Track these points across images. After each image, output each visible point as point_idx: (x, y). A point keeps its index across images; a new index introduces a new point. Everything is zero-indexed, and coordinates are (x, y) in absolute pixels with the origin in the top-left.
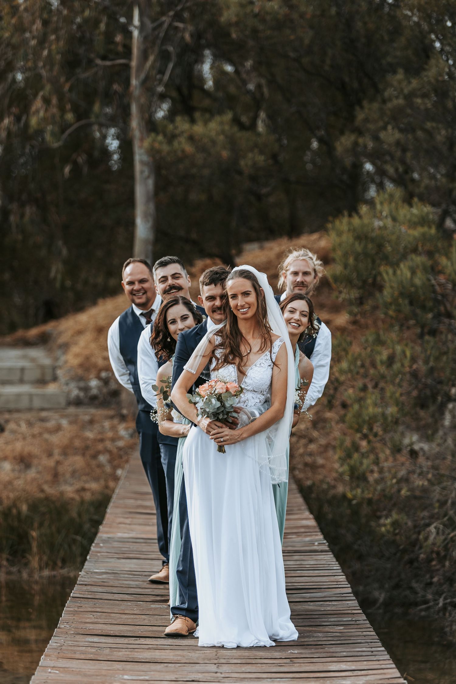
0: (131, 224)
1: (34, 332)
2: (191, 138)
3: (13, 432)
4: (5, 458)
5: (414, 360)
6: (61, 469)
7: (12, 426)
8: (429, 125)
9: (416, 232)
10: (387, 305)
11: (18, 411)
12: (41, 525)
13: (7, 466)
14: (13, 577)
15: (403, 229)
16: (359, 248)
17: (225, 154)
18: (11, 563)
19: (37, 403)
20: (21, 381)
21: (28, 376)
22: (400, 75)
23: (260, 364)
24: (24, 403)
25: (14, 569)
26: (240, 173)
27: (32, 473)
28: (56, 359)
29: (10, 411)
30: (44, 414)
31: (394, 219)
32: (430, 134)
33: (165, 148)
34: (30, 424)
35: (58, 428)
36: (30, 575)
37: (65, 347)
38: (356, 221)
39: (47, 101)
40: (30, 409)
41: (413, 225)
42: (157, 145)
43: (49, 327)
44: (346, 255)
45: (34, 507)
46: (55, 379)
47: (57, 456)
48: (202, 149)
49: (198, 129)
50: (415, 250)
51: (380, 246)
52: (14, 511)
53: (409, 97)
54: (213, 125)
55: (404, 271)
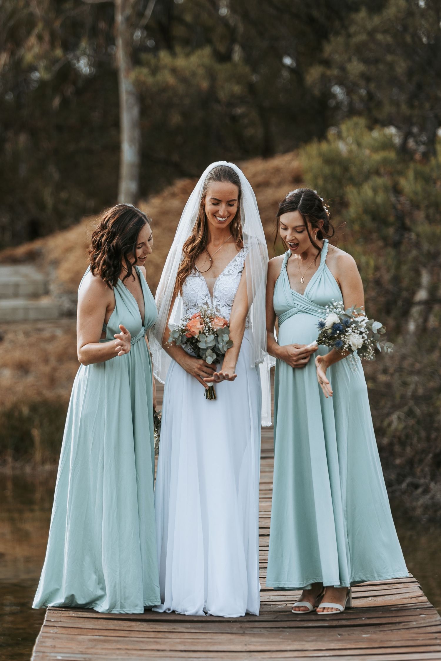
0: (116, 148)
1: (21, 250)
2: (174, 71)
3: (12, 341)
4: (5, 365)
5: (377, 268)
6: (57, 374)
7: (10, 336)
8: (389, 58)
9: (377, 157)
10: (352, 222)
11: (14, 322)
12: (41, 425)
13: (7, 373)
14: (18, 472)
15: (367, 152)
16: (327, 170)
17: (205, 85)
18: (15, 459)
19: (32, 315)
20: (16, 295)
21: (22, 290)
22: (363, 14)
23: (229, 271)
24: (20, 315)
25: (18, 464)
26: (218, 101)
27: (30, 379)
28: (47, 274)
29: (8, 323)
30: (40, 325)
31: (359, 145)
32: (391, 66)
33: (150, 80)
34: (27, 334)
35: (53, 338)
36: (34, 468)
37: (56, 263)
38: (324, 146)
39: (40, 38)
40: (25, 321)
41: (375, 149)
42: (142, 78)
43: (37, 245)
44: (316, 177)
45: (34, 408)
46: (47, 292)
47: (53, 362)
48: (184, 80)
49: (181, 62)
50: (377, 173)
51: (346, 169)
52: (16, 414)
53: (371, 34)
54: (194, 59)
55: (367, 190)
